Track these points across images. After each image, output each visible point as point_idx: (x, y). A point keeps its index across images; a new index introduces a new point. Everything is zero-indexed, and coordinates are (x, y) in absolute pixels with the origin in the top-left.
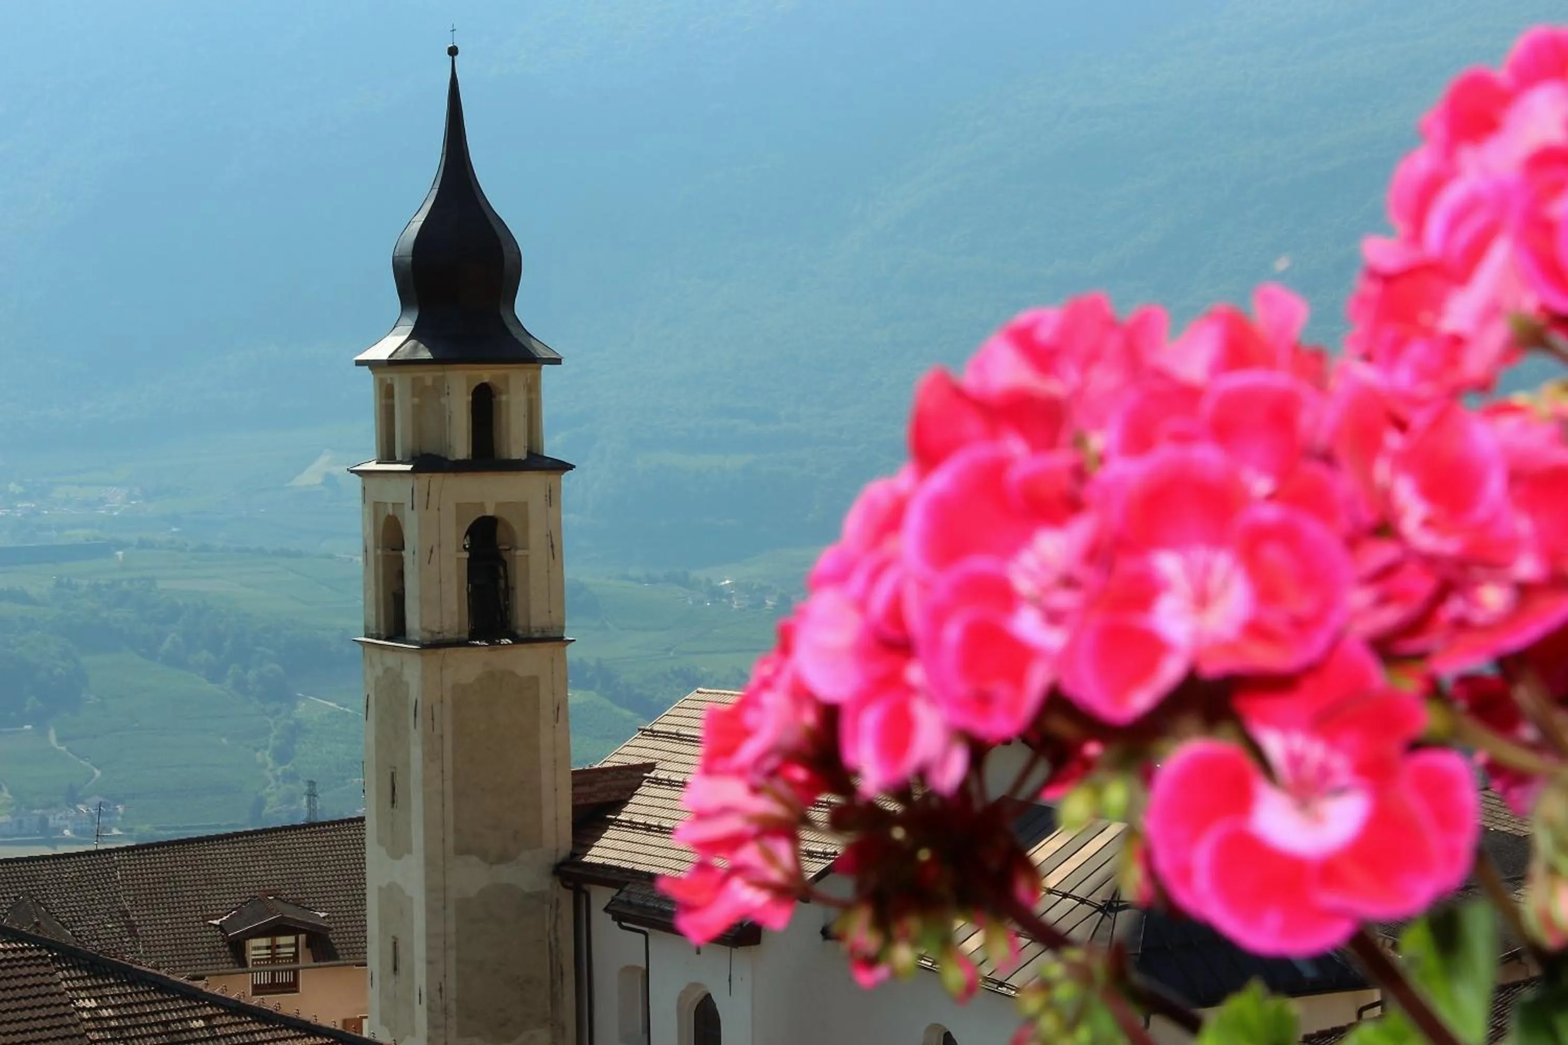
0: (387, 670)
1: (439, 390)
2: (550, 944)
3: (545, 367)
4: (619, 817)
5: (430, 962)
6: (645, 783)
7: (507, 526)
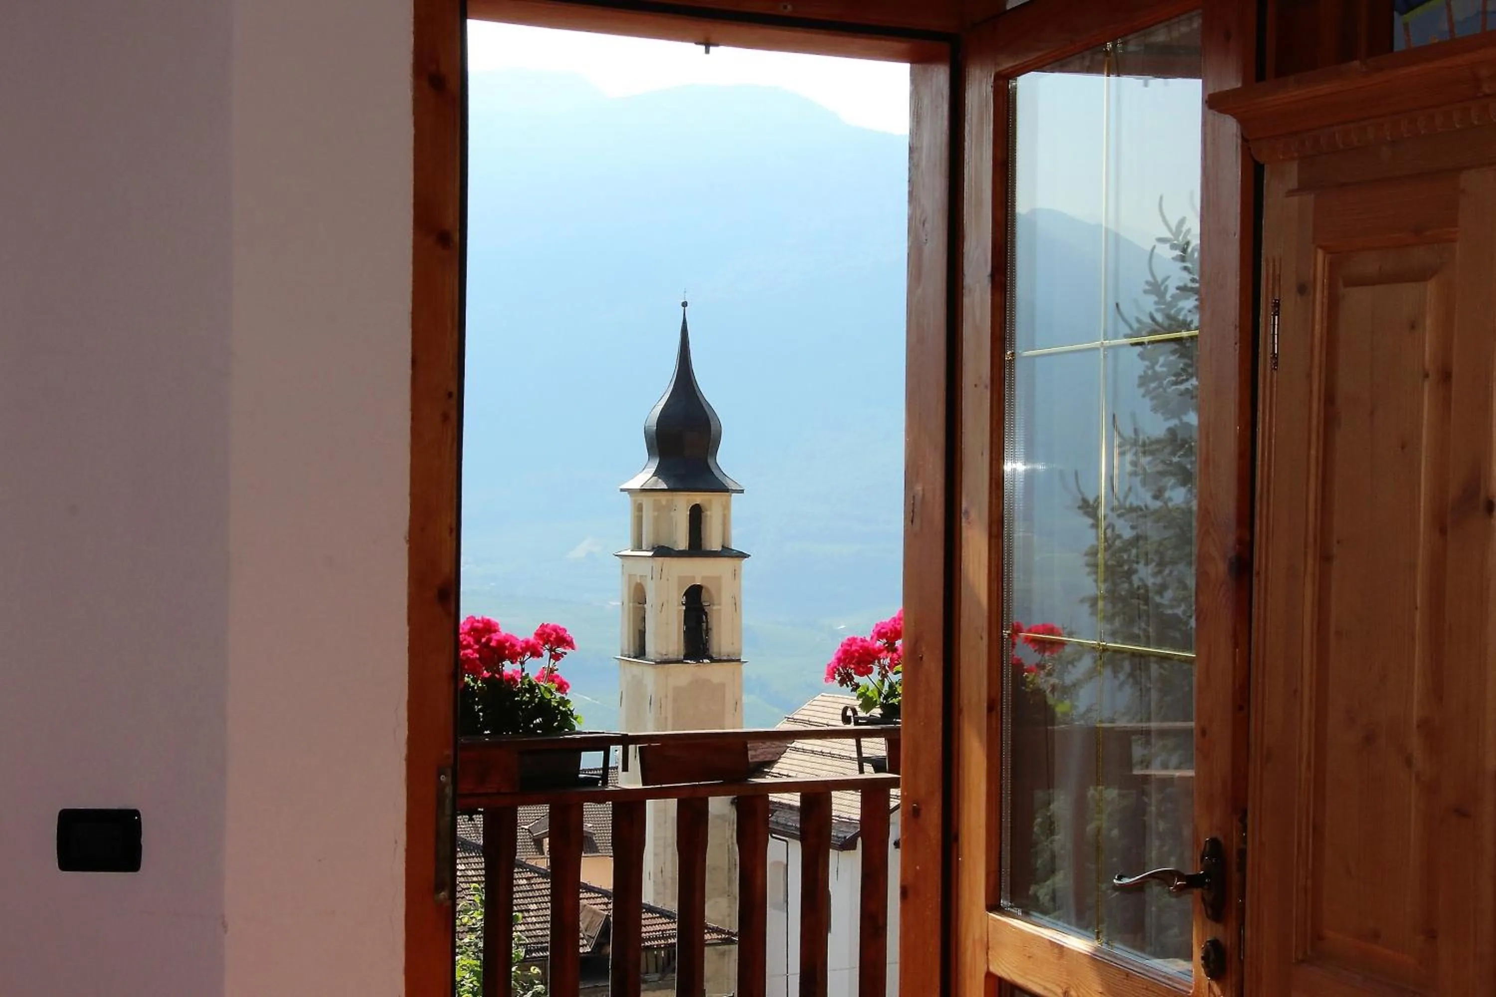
0: (633, 677)
1: (670, 508)
2: (728, 846)
3: (734, 495)
4: (772, 771)
5: (656, 855)
6: (788, 750)
7: (708, 591)
